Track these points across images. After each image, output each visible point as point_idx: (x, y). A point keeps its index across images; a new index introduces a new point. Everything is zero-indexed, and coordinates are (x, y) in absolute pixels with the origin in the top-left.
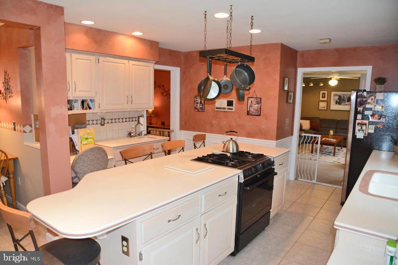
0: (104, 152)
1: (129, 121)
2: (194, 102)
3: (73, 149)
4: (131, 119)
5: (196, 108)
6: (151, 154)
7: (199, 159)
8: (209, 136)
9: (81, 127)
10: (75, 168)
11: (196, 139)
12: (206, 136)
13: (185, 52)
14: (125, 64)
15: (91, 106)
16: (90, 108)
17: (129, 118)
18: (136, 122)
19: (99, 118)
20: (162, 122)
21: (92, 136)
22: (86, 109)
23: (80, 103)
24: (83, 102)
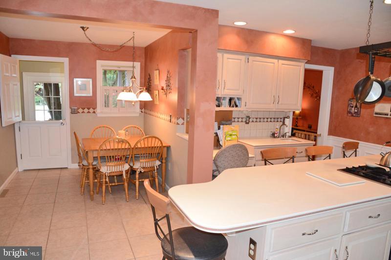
0: (246, 150)
1: (274, 121)
2: (349, 105)
3: (217, 144)
4: (276, 119)
5: (349, 112)
6: (293, 158)
7: (348, 170)
8: (362, 145)
9: (227, 123)
10: (217, 162)
11: (347, 146)
12: (360, 144)
13: (342, 50)
14: (274, 63)
15: (238, 104)
16: (237, 106)
17: (274, 118)
18: (281, 123)
19: (244, 116)
20: (309, 125)
21: (236, 134)
22: (233, 107)
23: (227, 100)
24: (230, 100)
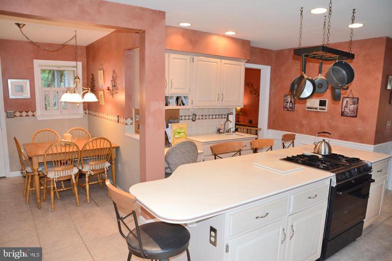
0: (195, 146)
1: (219, 118)
2: (284, 101)
3: (167, 142)
4: (220, 116)
5: (285, 107)
6: (240, 151)
7: (289, 159)
8: (298, 136)
9: (174, 121)
10: (168, 160)
11: (285, 138)
12: (296, 136)
13: (277, 51)
14: (217, 63)
15: (184, 102)
16: (184, 104)
17: (219, 115)
18: (226, 120)
19: (191, 114)
20: (249, 120)
21: (184, 131)
22: (180, 105)
23: (175, 99)
24: (177, 99)
